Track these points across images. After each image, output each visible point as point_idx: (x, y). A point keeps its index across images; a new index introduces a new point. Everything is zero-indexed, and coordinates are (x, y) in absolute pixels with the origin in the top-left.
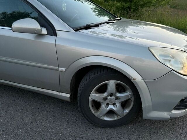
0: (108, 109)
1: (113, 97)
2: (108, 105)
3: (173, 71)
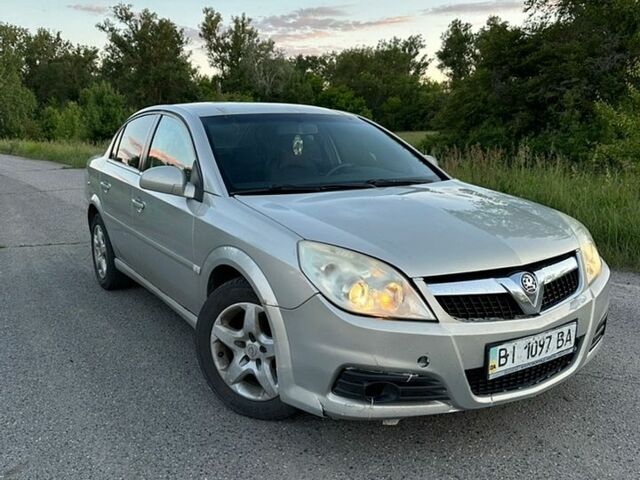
0: (244, 368)
1: (256, 343)
2: (247, 359)
3: (319, 295)
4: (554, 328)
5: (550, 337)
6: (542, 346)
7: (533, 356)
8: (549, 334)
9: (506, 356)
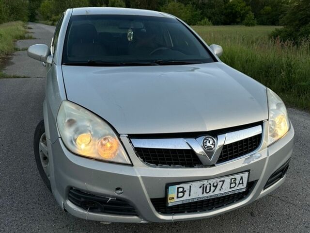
3: (60, 139)
4: (228, 175)
5: (223, 181)
6: (216, 187)
7: (207, 193)
8: (222, 179)
9: (183, 192)
